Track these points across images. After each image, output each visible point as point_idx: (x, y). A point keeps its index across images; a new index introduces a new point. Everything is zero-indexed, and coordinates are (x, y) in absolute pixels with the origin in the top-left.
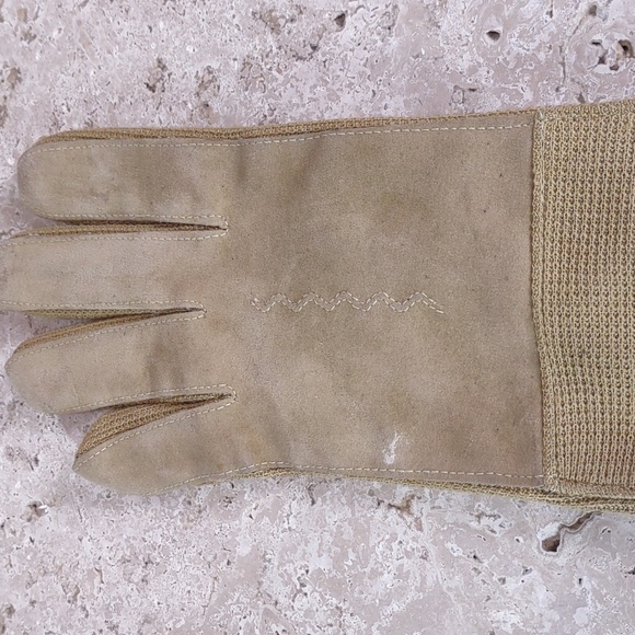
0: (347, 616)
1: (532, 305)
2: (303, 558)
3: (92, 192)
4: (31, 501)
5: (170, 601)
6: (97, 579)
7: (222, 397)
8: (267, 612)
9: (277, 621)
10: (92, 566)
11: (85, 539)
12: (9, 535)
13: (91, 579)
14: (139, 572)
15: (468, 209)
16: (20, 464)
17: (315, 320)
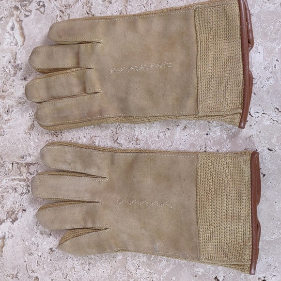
0: (153, 274)
1: (196, 208)
2: (138, 258)
3: (66, 162)
4: (50, 248)
5: (98, 275)
6: (74, 270)
7: (106, 229)
8: (128, 276)
9: (132, 278)
10: (71, 266)
11: (69, 258)
12: (43, 259)
13: (71, 271)
14: (87, 267)
15: (180, 180)
16: (45, 236)
17: (135, 208)
